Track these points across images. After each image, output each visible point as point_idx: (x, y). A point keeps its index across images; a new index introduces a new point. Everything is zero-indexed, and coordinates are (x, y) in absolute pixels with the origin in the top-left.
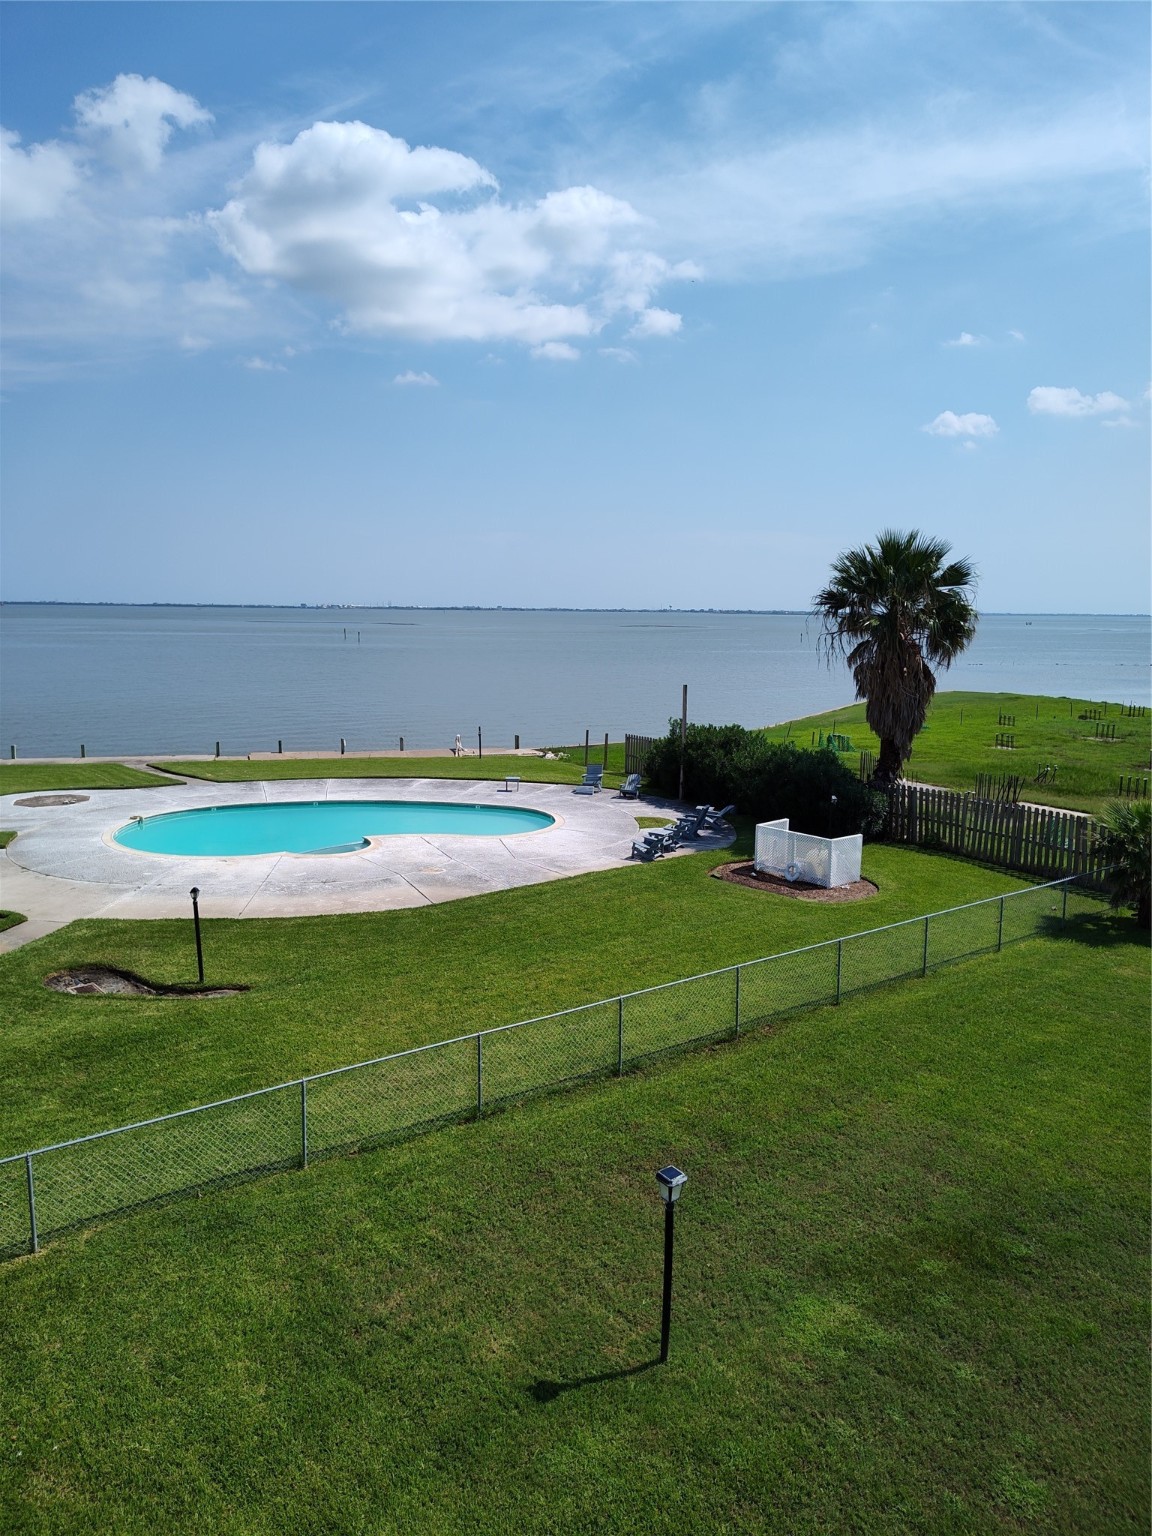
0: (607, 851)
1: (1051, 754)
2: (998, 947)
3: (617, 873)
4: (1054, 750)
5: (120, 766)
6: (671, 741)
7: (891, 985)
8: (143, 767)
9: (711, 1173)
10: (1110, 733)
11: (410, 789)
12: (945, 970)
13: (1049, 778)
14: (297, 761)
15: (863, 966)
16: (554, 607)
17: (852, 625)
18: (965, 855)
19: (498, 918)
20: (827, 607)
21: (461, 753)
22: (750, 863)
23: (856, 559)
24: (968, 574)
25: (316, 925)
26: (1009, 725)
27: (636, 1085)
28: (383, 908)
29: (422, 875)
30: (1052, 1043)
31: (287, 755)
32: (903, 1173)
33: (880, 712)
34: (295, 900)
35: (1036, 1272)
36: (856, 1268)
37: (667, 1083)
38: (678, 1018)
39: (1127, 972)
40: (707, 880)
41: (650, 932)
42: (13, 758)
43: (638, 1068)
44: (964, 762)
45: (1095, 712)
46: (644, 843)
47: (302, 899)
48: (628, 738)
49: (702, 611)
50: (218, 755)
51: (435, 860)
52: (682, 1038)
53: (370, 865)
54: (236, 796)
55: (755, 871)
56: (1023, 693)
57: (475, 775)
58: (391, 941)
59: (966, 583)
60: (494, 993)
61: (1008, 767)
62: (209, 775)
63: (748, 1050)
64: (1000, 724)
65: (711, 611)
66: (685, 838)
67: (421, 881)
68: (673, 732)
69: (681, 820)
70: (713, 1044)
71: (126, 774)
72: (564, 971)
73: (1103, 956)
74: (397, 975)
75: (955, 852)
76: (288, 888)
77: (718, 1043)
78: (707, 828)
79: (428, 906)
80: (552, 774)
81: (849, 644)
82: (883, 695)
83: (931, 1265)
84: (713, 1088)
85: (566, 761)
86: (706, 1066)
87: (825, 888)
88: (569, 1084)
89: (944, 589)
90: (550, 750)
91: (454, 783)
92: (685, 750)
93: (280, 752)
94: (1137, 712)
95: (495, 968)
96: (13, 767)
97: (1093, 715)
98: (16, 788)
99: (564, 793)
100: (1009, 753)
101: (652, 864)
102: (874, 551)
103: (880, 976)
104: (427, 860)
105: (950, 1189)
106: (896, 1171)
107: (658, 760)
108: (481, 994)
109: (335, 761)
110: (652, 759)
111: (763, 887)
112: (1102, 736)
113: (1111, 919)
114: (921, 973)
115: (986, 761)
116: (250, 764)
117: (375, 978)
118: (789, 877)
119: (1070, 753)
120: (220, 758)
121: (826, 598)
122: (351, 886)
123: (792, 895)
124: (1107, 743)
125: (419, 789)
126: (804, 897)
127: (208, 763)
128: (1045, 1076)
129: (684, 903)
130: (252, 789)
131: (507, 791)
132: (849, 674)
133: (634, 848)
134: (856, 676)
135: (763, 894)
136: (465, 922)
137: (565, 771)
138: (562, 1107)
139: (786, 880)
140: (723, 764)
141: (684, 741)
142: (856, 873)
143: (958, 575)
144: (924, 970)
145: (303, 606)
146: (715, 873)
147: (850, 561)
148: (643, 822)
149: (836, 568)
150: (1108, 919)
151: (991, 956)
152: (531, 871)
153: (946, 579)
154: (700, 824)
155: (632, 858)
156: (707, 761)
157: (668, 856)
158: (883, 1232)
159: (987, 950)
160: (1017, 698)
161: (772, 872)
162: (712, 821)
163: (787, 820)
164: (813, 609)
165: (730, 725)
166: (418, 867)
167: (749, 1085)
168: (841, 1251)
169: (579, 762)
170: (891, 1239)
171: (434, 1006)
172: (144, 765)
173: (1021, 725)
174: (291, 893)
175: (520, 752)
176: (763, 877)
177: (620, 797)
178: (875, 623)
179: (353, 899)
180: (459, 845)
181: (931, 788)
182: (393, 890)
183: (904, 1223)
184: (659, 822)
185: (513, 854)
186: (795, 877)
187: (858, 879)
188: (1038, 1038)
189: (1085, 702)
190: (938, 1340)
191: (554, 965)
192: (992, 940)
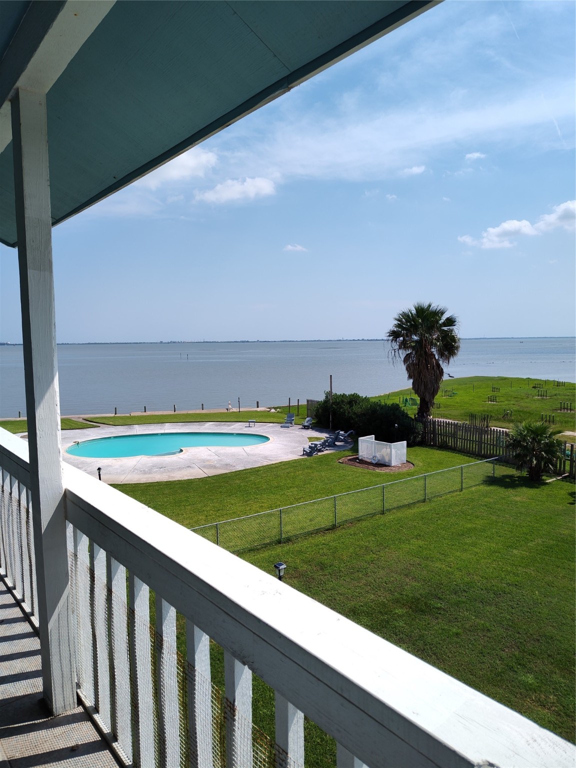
0: (292, 452)
1: (514, 405)
2: (461, 490)
3: (295, 461)
4: (516, 403)
5: (69, 420)
6: (326, 402)
7: (409, 506)
8: (81, 420)
9: (313, 579)
10: (545, 394)
11: (204, 427)
12: (435, 499)
13: (509, 415)
14: (153, 416)
15: (398, 498)
16: (285, 340)
17: (403, 346)
18: (458, 451)
19: (237, 481)
20: (392, 337)
21: (231, 410)
22: (357, 456)
23: (405, 316)
24: (455, 322)
25: (155, 486)
26: (497, 392)
27: (287, 547)
28: (186, 478)
29: (205, 464)
30: (474, 528)
31: (148, 413)
32: (395, 578)
33: (418, 385)
34: (147, 476)
35: (442, 612)
36: (367, 612)
37: (301, 546)
38: (311, 520)
39: (518, 499)
40: (336, 464)
41: (305, 486)
42: (20, 417)
43: (290, 540)
44: (471, 409)
45: (540, 384)
46: (309, 448)
47: (150, 475)
48: (308, 401)
49: (359, 340)
50: (116, 414)
51: (211, 458)
52: (311, 529)
53: (182, 460)
54: (123, 432)
55: (359, 459)
56: (509, 377)
57: (236, 420)
58: (188, 492)
59: (454, 325)
60: (231, 512)
61: (491, 411)
62: (111, 423)
63: (338, 533)
64: (493, 391)
65: (363, 340)
66: (329, 446)
67: (204, 467)
68: (327, 397)
69: (327, 437)
70: (325, 531)
71: (73, 423)
72: (263, 502)
73: (510, 492)
74: (189, 505)
75: (453, 449)
76: (144, 471)
77: (327, 530)
78: (341, 441)
79: (206, 477)
80: (272, 419)
81: (403, 354)
82: (419, 378)
83: (399, 611)
84: (321, 547)
85: (280, 413)
86: (320, 539)
87: (390, 466)
88: (259, 547)
89: (445, 328)
90: (273, 408)
91: (224, 424)
92: (332, 405)
93: (145, 412)
94: (561, 384)
95: (233, 502)
96: (20, 421)
97: (539, 386)
98: (21, 431)
99: (277, 427)
100: (494, 405)
101: (311, 458)
102: (413, 312)
103: (406, 502)
104: (209, 458)
105: (414, 584)
106: (393, 577)
107: (320, 410)
108: (225, 512)
109: (171, 415)
110: (317, 410)
111: (361, 466)
112: (541, 396)
113: (518, 477)
114: (424, 501)
115: (482, 409)
116: (131, 417)
117: (179, 506)
118: (373, 462)
119: (522, 404)
120: (116, 415)
121: (391, 333)
122: (173, 469)
123: (374, 469)
124: (543, 399)
125: (208, 427)
126: (378, 470)
127: (111, 417)
128: (468, 541)
129: (323, 474)
130: (131, 429)
131: (249, 427)
132: (404, 367)
133: (304, 451)
134: (407, 369)
135: (360, 469)
136: (223, 483)
137: (279, 417)
138: (254, 556)
139: (372, 463)
140: (349, 413)
141: (331, 401)
142: (404, 459)
143: (451, 322)
144: (425, 499)
145: (161, 342)
146: (340, 461)
147: (402, 316)
148: (310, 439)
149: (396, 319)
150: (517, 477)
151: (458, 493)
152: (255, 462)
153: (444, 324)
154: (337, 439)
155: (303, 455)
156: (342, 410)
157: (320, 454)
158: (382, 599)
159: (456, 491)
160: (505, 379)
161: (366, 459)
162: (343, 438)
163: (373, 436)
164: (385, 338)
165: (353, 393)
166: (204, 461)
167: (337, 546)
168: (362, 606)
169: (286, 413)
170: (384, 602)
171: (204, 518)
172: (81, 419)
173: (503, 391)
174: (145, 473)
175: (259, 409)
176: (362, 462)
177: (302, 429)
178: (413, 344)
179: (173, 475)
180: (224, 451)
181: (450, 421)
182: (191, 471)
183: (391, 596)
184: (318, 439)
185: (248, 455)
186: (376, 462)
187: (405, 462)
188: (469, 526)
189: (538, 380)
190: (395, 637)
191: (259, 500)
192: (458, 486)
